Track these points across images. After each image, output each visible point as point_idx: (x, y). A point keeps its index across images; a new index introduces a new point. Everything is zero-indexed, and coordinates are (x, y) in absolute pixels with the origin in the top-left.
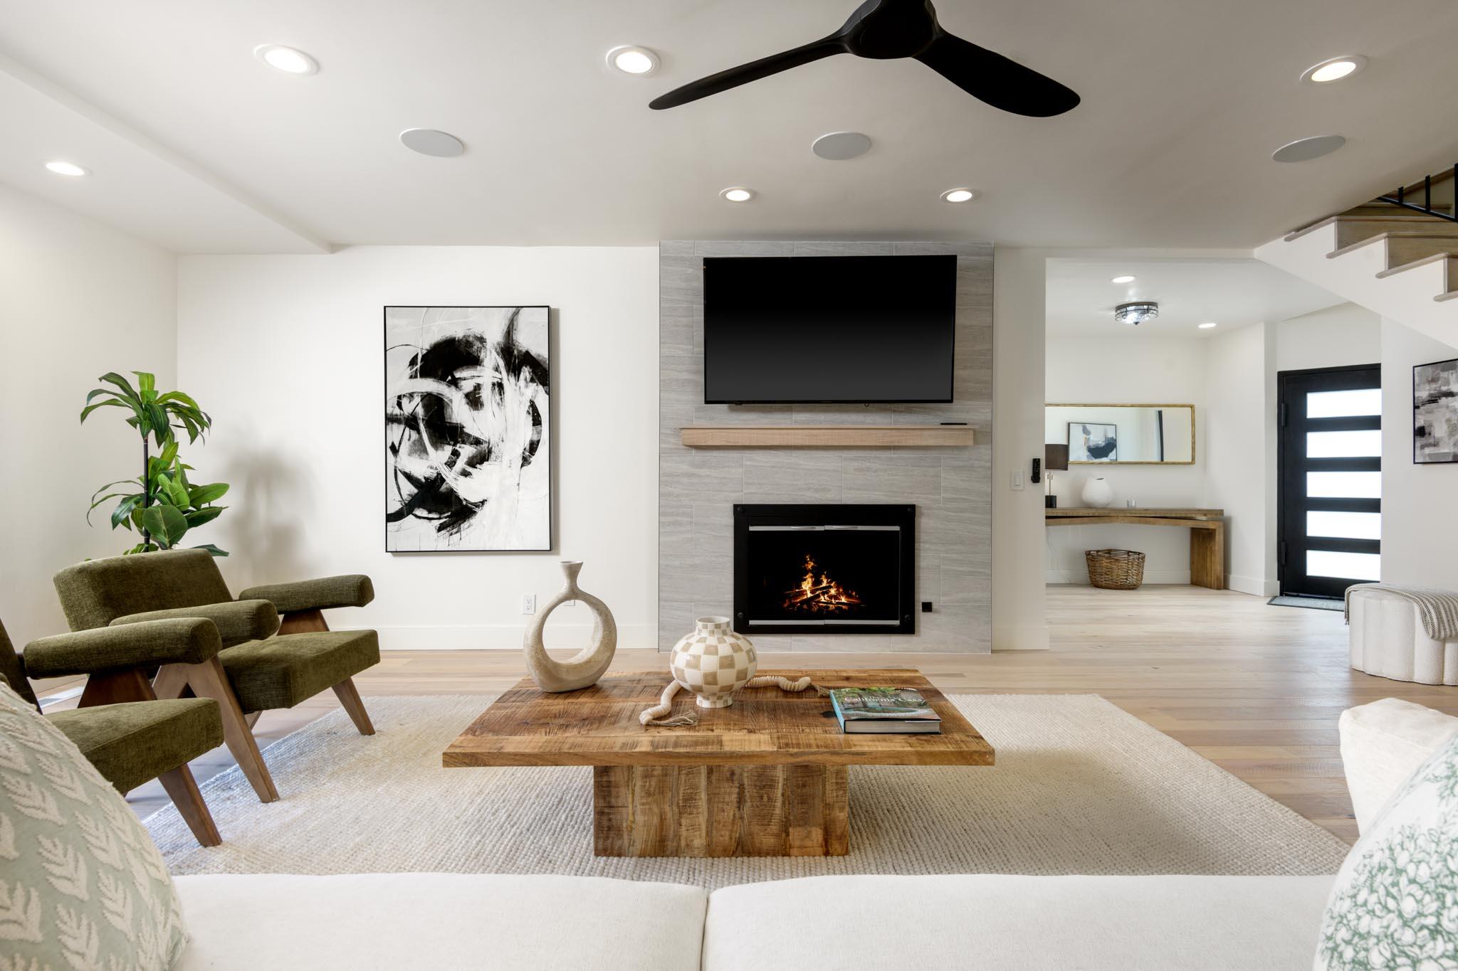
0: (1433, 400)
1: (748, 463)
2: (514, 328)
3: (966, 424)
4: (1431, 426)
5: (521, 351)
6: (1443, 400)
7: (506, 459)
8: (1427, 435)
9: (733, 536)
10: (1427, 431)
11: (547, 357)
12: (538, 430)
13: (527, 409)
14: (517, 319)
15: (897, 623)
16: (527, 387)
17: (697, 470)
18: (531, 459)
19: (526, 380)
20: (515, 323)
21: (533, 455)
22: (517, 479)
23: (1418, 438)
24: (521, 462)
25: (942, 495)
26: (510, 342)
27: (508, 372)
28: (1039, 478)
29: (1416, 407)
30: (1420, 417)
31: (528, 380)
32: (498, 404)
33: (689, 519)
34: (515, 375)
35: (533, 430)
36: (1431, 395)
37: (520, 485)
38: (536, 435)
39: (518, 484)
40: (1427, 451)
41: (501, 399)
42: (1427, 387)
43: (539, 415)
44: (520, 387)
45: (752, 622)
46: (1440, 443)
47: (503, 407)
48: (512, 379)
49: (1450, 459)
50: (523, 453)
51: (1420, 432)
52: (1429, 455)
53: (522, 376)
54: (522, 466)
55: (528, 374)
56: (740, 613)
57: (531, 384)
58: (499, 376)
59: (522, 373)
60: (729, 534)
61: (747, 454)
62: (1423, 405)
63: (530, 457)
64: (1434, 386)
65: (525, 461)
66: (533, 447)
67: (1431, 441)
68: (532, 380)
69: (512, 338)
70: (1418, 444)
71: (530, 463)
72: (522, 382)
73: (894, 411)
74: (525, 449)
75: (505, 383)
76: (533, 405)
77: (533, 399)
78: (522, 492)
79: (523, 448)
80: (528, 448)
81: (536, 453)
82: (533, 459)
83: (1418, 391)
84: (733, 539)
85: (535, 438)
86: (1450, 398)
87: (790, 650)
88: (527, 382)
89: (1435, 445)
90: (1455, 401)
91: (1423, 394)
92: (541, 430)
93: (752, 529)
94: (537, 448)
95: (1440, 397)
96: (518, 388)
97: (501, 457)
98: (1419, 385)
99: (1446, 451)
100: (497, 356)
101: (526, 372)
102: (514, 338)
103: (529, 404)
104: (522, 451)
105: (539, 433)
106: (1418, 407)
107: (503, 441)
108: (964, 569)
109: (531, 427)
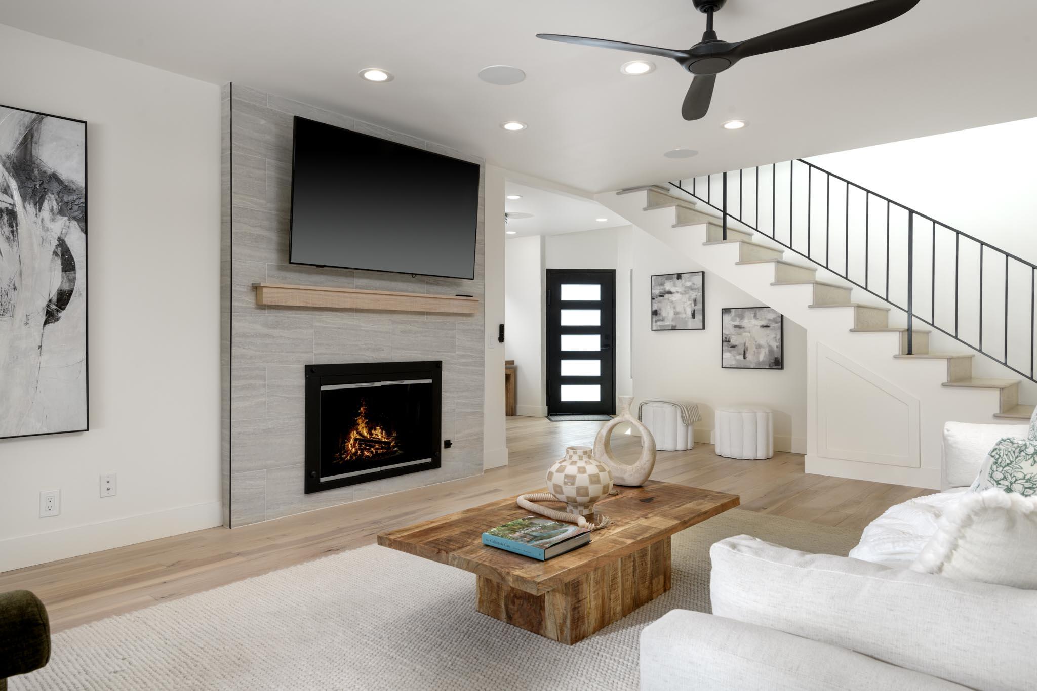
0: (661, 296)
1: (318, 324)
2: (34, 140)
3: (472, 296)
4: (660, 309)
5: (45, 172)
6: (667, 296)
7: (20, 314)
8: (658, 315)
9: (304, 397)
10: (658, 312)
11: (83, 185)
12: (71, 277)
13: (53, 248)
14: (38, 129)
15: (429, 460)
16: (53, 220)
17: (271, 330)
18: (60, 315)
19: (52, 210)
20: (36, 134)
21: (64, 309)
22: (39, 340)
23: (654, 316)
24: (44, 318)
25: (456, 353)
26: (28, 158)
27: (24, 198)
28: (504, 339)
29: (653, 299)
30: (655, 304)
31: (56, 211)
32: (8, 238)
33: (261, 382)
34: (36, 205)
35: (63, 277)
36: (660, 293)
37: (43, 347)
38: (68, 284)
39: (40, 347)
40: (659, 323)
41: (13, 232)
42: (659, 288)
43: (71, 258)
44: (43, 219)
45: (323, 480)
46: (665, 319)
47: (15, 244)
48: (31, 208)
49: (670, 328)
50: (48, 306)
51: (655, 313)
52: (660, 326)
53: (46, 205)
54: (46, 323)
55: (54, 203)
56: (314, 472)
57: (59, 217)
58: (10, 201)
59: (46, 201)
60: (301, 394)
61: (317, 315)
62: (657, 297)
63: (58, 311)
64: (662, 287)
65: (51, 316)
66: (63, 299)
67: (661, 318)
68: (61, 212)
69: (31, 154)
70: (654, 320)
71: (58, 320)
72: (46, 213)
73: (427, 283)
74: (50, 301)
75: (19, 209)
76: (62, 243)
77: (63, 237)
78: (45, 357)
79: (47, 300)
80: (55, 299)
81: (68, 307)
82: (62, 314)
83: (654, 290)
84: (304, 400)
85: (66, 287)
86: (670, 295)
87: (352, 499)
88: (53, 214)
89: (663, 320)
90: (673, 296)
91: (657, 292)
92: (75, 278)
93: (323, 388)
94: (68, 300)
95: (665, 294)
96: (39, 221)
97: (13, 310)
98: (654, 287)
99: (668, 323)
100: (6, 174)
101: (51, 202)
102: (34, 154)
103: (57, 243)
104: (45, 303)
105: (72, 281)
106: (654, 299)
107: (15, 289)
108: (469, 410)
109: (60, 273)
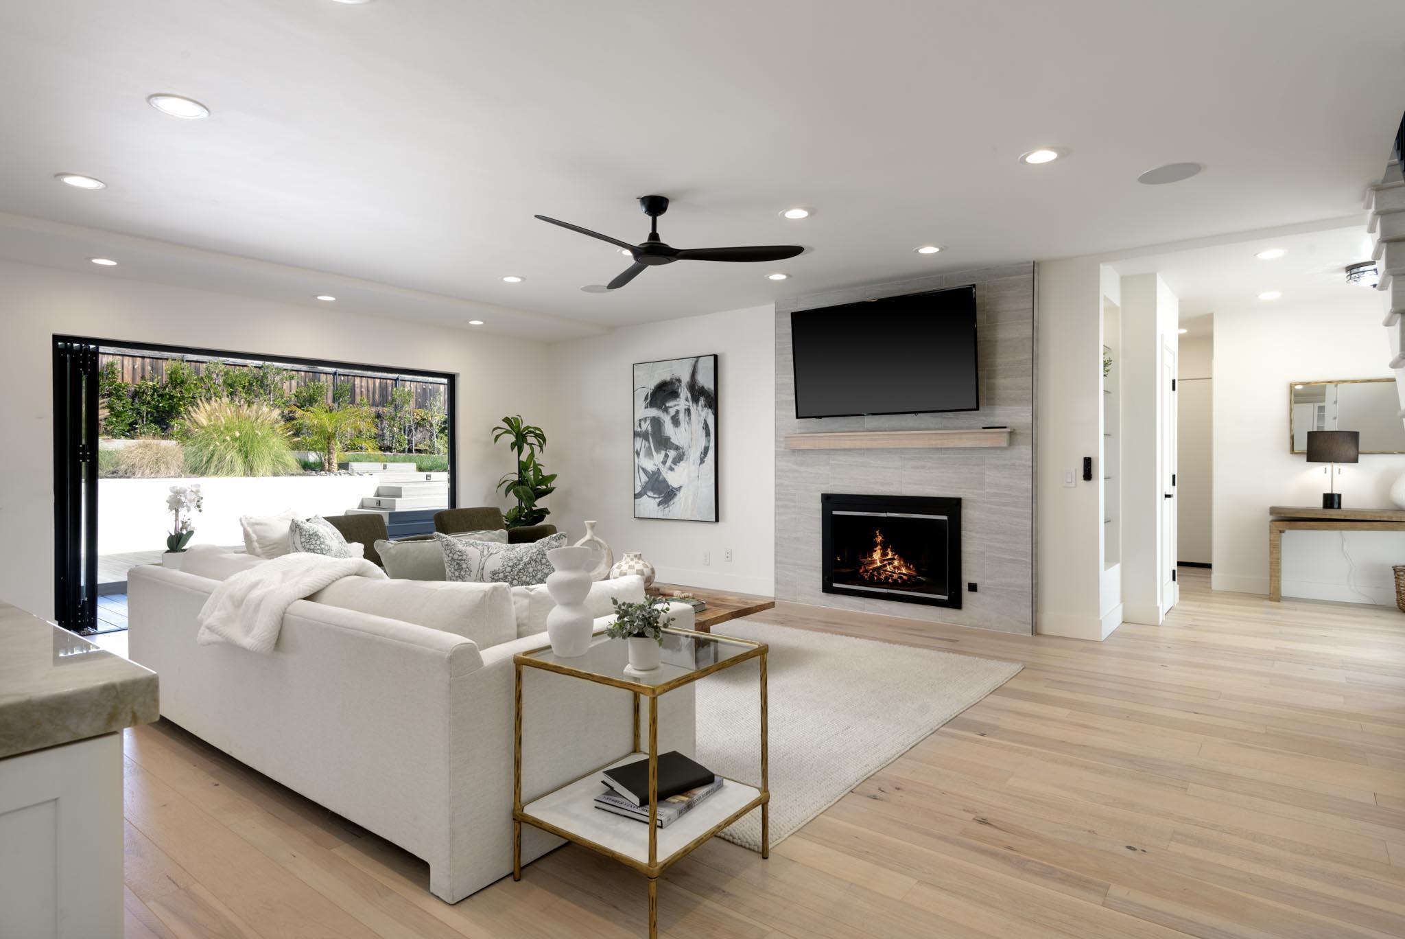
1: (832, 463)
2: (696, 371)
5: (699, 386)
7: (692, 459)
9: (821, 518)
11: (714, 390)
12: (709, 440)
13: (703, 425)
14: (697, 366)
15: (946, 598)
16: (702, 410)
17: (798, 468)
18: (705, 459)
19: (702, 406)
20: (696, 368)
21: (706, 456)
22: (698, 473)
24: (700, 461)
25: (986, 491)
26: (694, 381)
27: (693, 401)
32: (688, 424)
33: (793, 504)
34: (696, 403)
35: (706, 439)
38: (708, 443)
39: (698, 476)
41: (689, 420)
43: (709, 430)
45: (835, 585)
47: (690, 426)
48: (695, 406)
50: (701, 455)
53: (700, 404)
56: (826, 577)
57: (705, 408)
58: (688, 404)
59: (700, 401)
60: (819, 516)
61: (833, 456)
63: (704, 457)
65: (702, 460)
66: (706, 451)
68: (706, 406)
71: (704, 462)
72: (700, 408)
75: (691, 408)
76: (706, 423)
77: (706, 419)
78: (700, 481)
80: (703, 451)
81: (708, 455)
84: (823, 521)
85: (707, 445)
87: (864, 610)
88: (702, 408)
93: (835, 513)
94: (708, 451)
96: (698, 412)
97: (689, 458)
100: (687, 391)
101: (702, 401)
102: (696, 378)
103: (704, 422)
104: (700, 453)
107: (690, 447)
108: (1007, 557)
109: (705, 437)
